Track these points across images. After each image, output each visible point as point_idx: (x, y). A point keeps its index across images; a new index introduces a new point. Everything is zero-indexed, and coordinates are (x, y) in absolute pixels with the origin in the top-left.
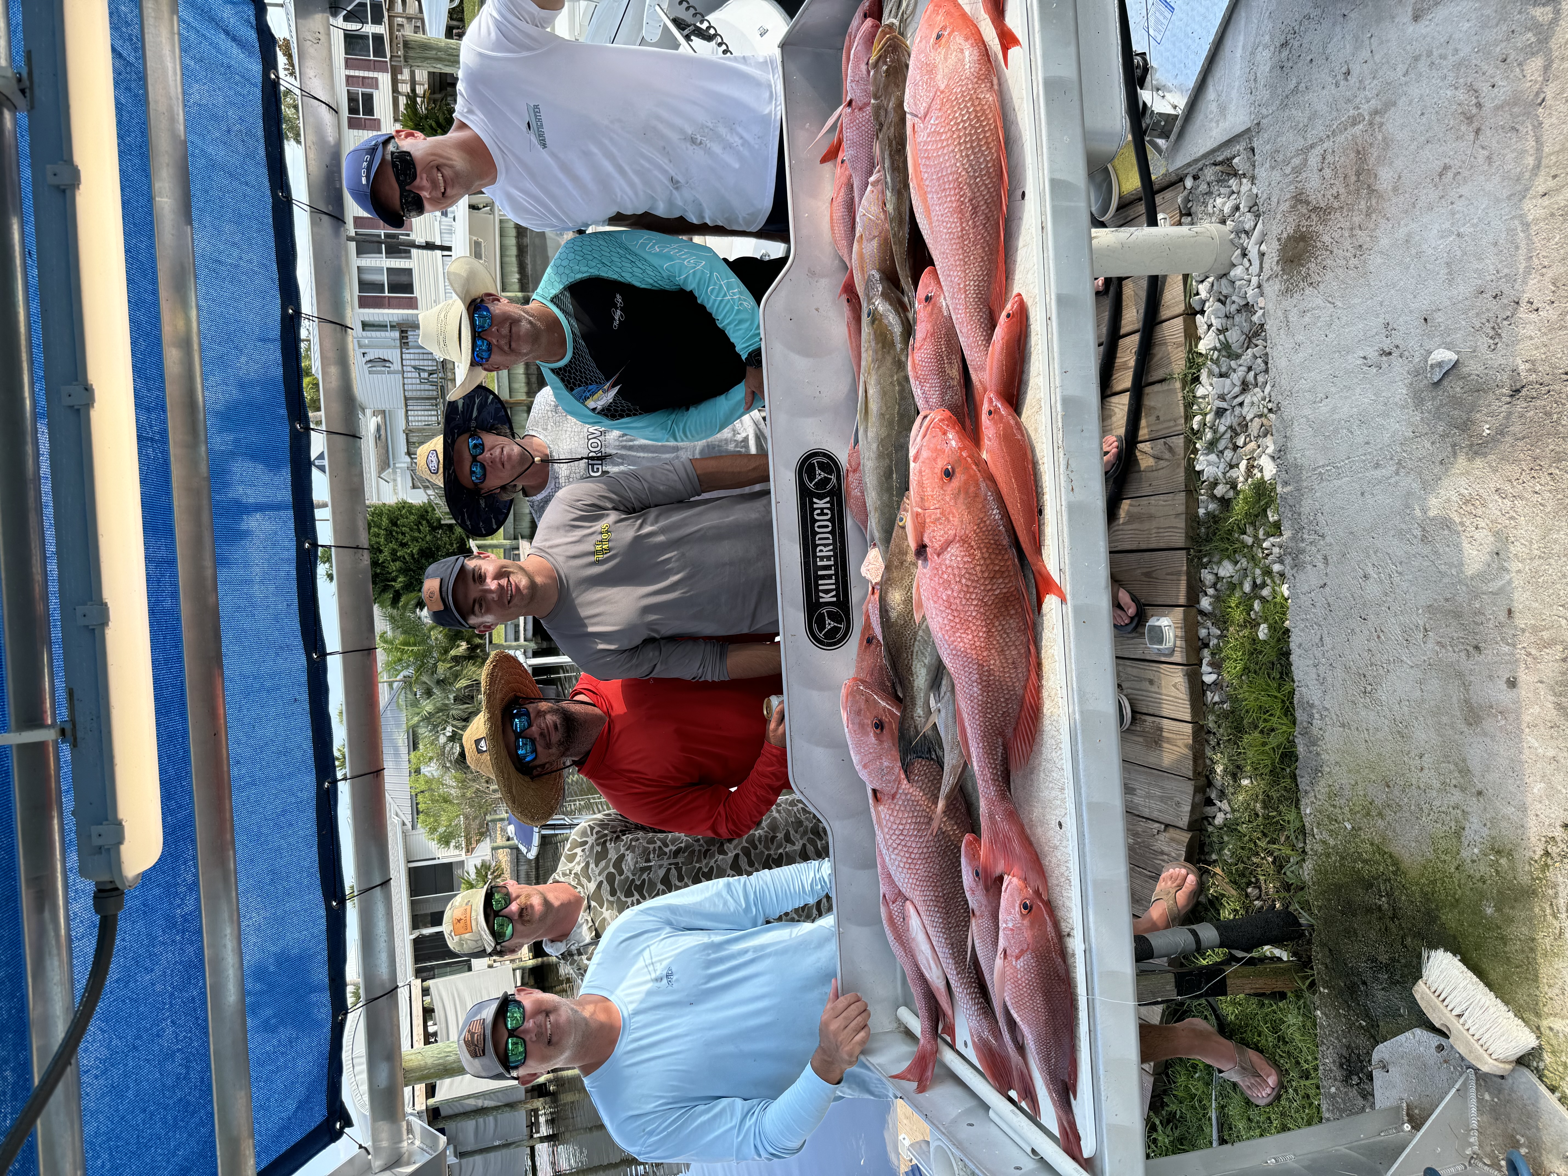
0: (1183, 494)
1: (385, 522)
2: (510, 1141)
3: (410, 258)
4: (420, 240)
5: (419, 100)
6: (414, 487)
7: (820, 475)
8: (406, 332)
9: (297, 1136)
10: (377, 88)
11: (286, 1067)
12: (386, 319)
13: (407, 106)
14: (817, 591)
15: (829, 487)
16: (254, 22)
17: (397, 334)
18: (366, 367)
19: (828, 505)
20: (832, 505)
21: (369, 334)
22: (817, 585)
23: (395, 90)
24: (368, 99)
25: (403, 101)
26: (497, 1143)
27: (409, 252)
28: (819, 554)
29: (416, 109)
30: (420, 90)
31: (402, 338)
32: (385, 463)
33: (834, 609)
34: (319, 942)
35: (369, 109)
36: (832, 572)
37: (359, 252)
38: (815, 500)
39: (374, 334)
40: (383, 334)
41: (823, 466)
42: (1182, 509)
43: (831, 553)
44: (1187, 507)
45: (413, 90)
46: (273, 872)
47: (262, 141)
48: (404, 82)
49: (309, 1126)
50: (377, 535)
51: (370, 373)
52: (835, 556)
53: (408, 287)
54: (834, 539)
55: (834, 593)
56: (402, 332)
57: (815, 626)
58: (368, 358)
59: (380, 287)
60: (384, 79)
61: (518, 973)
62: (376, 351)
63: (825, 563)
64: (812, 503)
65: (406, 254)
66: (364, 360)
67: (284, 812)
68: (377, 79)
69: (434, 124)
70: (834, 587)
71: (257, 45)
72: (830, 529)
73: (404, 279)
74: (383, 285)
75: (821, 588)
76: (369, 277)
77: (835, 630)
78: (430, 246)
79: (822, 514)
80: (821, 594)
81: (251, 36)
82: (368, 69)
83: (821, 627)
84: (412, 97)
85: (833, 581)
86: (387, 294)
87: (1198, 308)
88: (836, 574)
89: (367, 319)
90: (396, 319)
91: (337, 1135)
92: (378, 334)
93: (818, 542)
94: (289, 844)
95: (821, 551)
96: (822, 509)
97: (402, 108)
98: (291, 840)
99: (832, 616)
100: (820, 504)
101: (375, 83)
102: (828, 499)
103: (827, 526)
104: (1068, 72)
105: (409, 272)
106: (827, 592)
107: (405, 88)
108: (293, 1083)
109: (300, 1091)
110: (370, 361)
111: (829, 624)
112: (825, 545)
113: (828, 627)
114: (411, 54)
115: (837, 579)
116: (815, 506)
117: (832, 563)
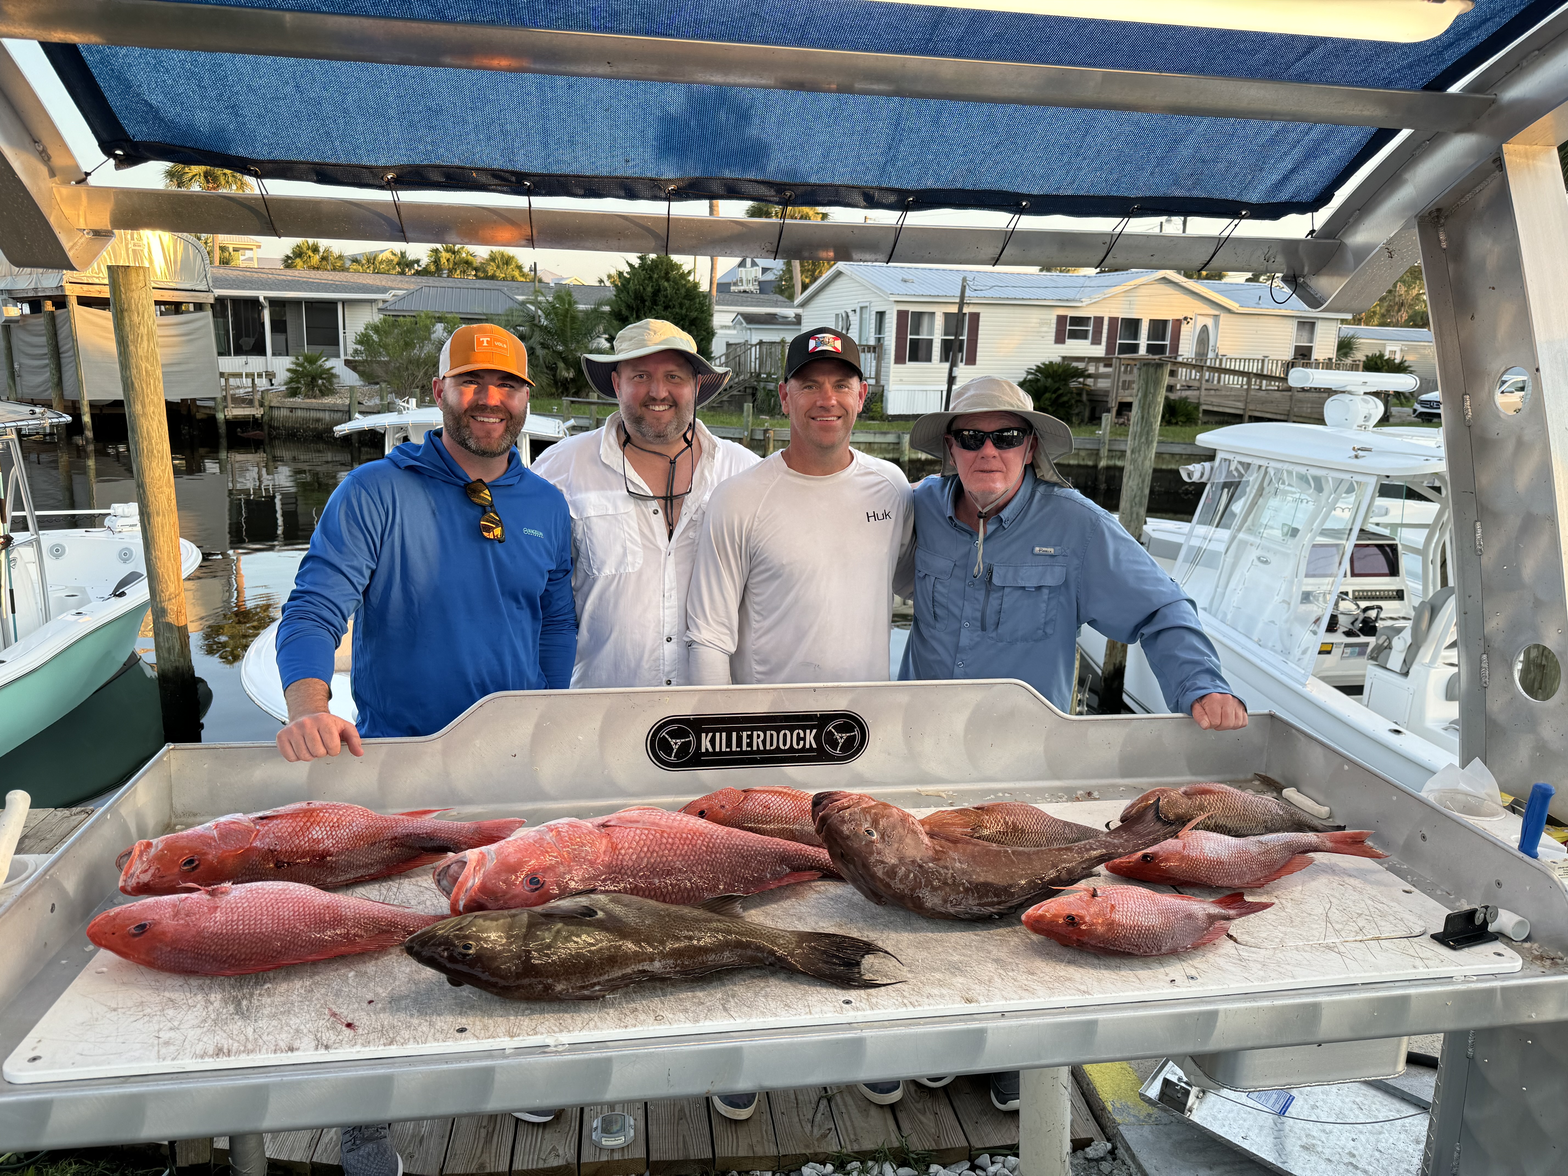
0: (776, 1154)
1: (694, 314)
2: (17, 379)
3: (941, 361)
4: (957, 372)
5: (1081, 380)
6: (728, 345)
7: (841, 738)
8: (874, 352)
9: (114, 100)
10: (1093, 343)
11: (203, 97)
12: (887, 334)
13: (1077, 369)
14: (714, 731)
15: (827, 748)
16: (1294, 200)
17: (872, 342)
18: (842, 312)
19: (808, 746)
20: (809, 750)
21: (873, 317)
22: (721, 731)
23: (1091, 359)
24: (1083, 335)
25: (1081, 365)
26: (16, 366)
27: (947, 360)
28: (755, 733)
29: (1073, 377)
30: (1090, 381)
31: (869, 347)
32: (751, 319)
33: (692, 750)
34: (347, 154)
35: (1074, 335)
36: (734, 748)
37: (947, 315)
38: (814, 731)
39: (873, 321)
40: (873, 330)
41: (850, 741)
42: (759, 1151)
43: (755, 748)
44: (761, 1158)
45: (1090, 376)
46: (439, 112)
47: (1188, 195)
48: (1097, 368)
49: (125, 118)
50: (681, 305)
51: (837, 315)
52: (752, 752)
53: (914, 358)
54: (771, 752)
55: (710, 750)
56: (874, 348)
57: (675, 727)
58: (851, 314)
59: (916, 330)
60: (1099, 351)
61: (211, 404)
62: (858, 322)
63: (745, 741)
64: (811, 728)
65: (945, 357)
66: (849, 311)
67: (505, 133)
68: (1100, 344)
69: (1060, 392)
70: (717, 749)
71: (1274, 201)
72: (782, 747)
73: (922, 353)
74: (918, 334)
75: (718, 735)
76: (925, 321)
77: (668, 749)
78: (951, 380)
79: (799, 739)
80: (710, 735)
81: (1284, 196)
82: (1108, 338)
83: (674, 734)
84: (1082, 373)
85: (724, 749)
86: (909, 337)
87: (979, 1161)
88: (731, 753)
89: (887, 316)
90: (886, 343)
91: (107, 148)
92: (873, 326)
93: (768, 733)
94: (467, 134)
95: (758, 736)
96: (804, 739)
97: (1075, 364)
98: (472, 136)
99: (685, 747)
100: (810, 737)
101: (1096, 341)
102: (814, 746)
103: (785, 744)
104: (1326, 1027)
105: (929, 359)
106: (713, 741)
107: (1092, 370)
108: (182, 103)
109: (171, 112)
110: (848, 316)
111: (676, 744)
112: (764, 742)
113: (672, 742)
114: (1152, 370)
115: (726, 753)
116: (808, 731)
117: (744, 748)
